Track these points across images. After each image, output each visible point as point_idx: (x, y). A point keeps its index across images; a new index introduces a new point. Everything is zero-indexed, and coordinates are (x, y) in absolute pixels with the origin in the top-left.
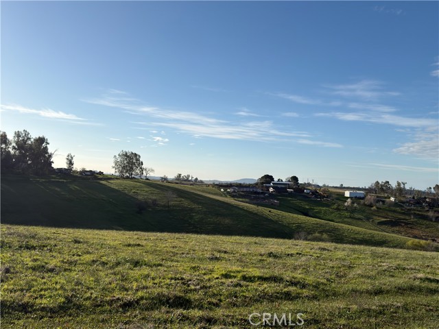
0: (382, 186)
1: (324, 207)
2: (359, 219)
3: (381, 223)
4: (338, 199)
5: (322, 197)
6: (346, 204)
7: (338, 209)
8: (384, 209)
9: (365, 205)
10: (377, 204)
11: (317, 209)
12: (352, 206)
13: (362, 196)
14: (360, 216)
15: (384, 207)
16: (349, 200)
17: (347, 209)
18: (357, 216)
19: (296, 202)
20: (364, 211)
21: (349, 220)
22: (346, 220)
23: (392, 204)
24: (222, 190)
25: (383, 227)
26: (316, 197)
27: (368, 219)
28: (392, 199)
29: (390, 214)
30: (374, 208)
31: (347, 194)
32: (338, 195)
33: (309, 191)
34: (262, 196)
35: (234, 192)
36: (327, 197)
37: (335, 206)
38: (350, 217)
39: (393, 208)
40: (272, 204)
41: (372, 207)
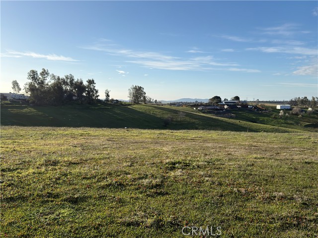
0: (302, 100)
1: (265, 117)
2: (291, 124)
3: (306, 126)
4: (273, 111)
5: (261, 110)
6: (280, 114)
7: (275, 118)
8: (306, 117)
9: (293, 114)
10: (302, 113)
11: (261, 118)
12: (285, 115)
13: (289, 108)
14: (292, 122)
15: (306, 114)
16: (281, 111)
17: (281, 118)
18: (289, 122)
19: (246, 114)
20: (293, 119)
21: (285, 125)
22: (283, 125)
23: (310, 113)
24: (195, 109)
25: (309, 129)
26: (258, 110)
27: (297, 123)
28: (310, 109)
29: (311, 119)
30: (300, 116)
31: (278, 107)
32: (272, 108)
33: (251, 107)
34: (221, 111)
35: (203, 109)
36: (265, 110)
37: (273, 116)
38: (285, 123)
39: (312, 115)
40: (231, 117)
41: (298, 115)
